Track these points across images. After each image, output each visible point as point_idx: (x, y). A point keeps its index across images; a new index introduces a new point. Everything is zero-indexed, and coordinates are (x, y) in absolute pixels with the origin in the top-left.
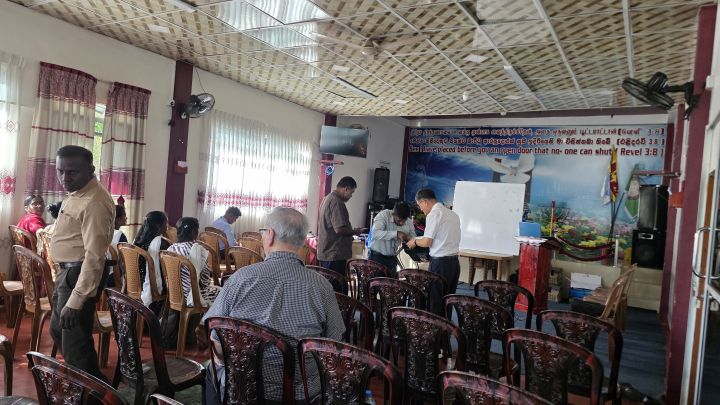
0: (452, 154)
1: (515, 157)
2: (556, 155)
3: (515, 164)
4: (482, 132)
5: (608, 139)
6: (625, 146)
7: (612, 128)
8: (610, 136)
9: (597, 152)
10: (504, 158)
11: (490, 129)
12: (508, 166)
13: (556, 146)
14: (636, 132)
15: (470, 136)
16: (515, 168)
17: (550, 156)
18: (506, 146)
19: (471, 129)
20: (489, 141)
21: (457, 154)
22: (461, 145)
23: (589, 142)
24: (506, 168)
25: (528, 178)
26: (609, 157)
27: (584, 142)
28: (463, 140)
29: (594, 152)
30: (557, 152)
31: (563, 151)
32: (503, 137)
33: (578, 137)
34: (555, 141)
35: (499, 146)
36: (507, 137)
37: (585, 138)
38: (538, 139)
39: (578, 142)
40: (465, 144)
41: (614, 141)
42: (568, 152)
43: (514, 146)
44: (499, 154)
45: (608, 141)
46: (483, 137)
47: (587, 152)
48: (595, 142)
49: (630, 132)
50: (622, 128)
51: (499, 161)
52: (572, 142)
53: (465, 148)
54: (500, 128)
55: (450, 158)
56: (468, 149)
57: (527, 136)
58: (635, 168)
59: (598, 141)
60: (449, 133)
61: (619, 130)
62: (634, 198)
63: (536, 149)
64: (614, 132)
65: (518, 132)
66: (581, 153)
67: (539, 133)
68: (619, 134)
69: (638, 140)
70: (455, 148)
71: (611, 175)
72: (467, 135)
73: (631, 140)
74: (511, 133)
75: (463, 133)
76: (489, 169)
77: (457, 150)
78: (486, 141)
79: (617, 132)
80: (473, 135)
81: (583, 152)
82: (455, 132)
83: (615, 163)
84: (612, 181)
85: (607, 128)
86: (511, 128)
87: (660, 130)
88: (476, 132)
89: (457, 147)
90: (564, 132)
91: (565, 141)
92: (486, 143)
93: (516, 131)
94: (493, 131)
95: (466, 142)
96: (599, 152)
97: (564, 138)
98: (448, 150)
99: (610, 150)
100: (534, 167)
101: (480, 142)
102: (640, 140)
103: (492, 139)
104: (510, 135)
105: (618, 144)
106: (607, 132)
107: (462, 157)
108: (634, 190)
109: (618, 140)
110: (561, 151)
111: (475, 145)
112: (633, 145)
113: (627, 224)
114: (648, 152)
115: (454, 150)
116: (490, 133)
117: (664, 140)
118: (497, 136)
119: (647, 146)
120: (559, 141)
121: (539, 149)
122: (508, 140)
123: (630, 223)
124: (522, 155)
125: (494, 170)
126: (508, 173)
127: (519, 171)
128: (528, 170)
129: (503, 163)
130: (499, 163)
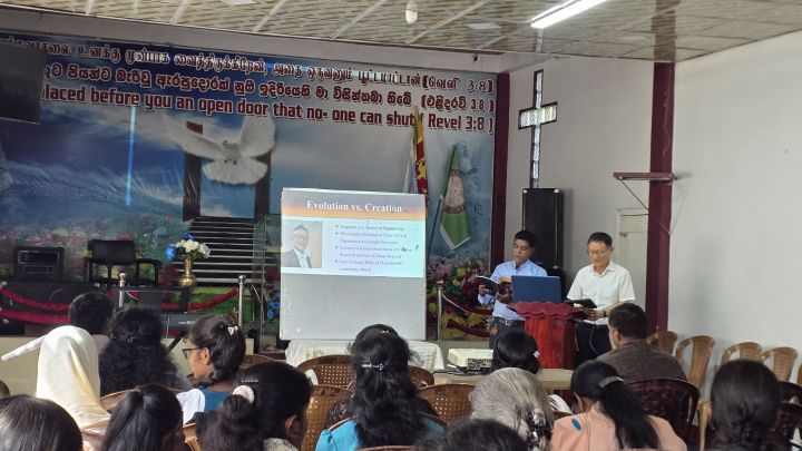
1: (231, 121)
2: (315, 122)
3: (234, 138)
4: (151, 57)
5: (407, 95)
6: (434, 111)
7: (413, 74)
8: (410, 88)
9: (389, 118)
10: (207, 124)
11: (172, 51)
12: (219, 141)
13: (315, 102)
14: (452, 85)
15: (123, 63)
16: (234, 147)
17: (304, 122)
18: (210, 94)
19: (123, 47)
20: (171, 80)
21: (89, 105)
22: (100, 84)
23: (375, 97)
24: (212, 145)
25: (261, 169)
26: (409, 130)
27: (366, 98)
28: (104, 73)
29: (384, 120)
30: (317, 114)
31: (330, 115)
32: (202, 74)
33: (355, 86)
34: (313, 92)
35: (196, 94)
36: (211, 73)
37: (368, 89)
38: (280, 86)
39: (356, 96)
40: (112, 83)
41: (416, 100)
42: (339, 116)
43: (229, 95)
44: (196, 113)
45: (407, 99)
46: (155, 68)
47: (373, 118)
48: (385, 98)
49: (442, 84)
50: (430, 74)
51: (197, 128)
52: (344, 95)
53: (112, 94)
54: (195, 53)
55: (71, 116)
56: (117, 95)
57: (257, 76)
58: (454, 154)
59: (389, 97)
60: (66, 50)
61: (425, 78)
62: (457, 210)
63: (276, 106)
64: (416, 81)
65: (236, 66)
66: (362, 120)
67: (281, 71)
68: (425, 86)
69: (455, 100)
70: (83, 91)
71: (417, 167)
72: (115, 61)
73: (444, 99)
74: (220, 65)
75: (103, 55)
76: (174, 148)
77: (88, 96)
78: (163, 79)
79: (421, 82)
80: (128, 61)
81: (365, 118)
82: (81, 50)
83: (422, 144)
84: (419, 177)
85: (405, 74)
86: (220, 55)
87: (487, 83)
88: (138, 57)
89: (89, 89)
90: (329, 75)
91: (331, 93)
92: (163, 84)
93: (231, 63)
94: (177, 57)
95: (113, 77)
96: (393, 119)
97: (329, 86)
98: (65, 95)
99: (412, 116)
100: (275, 147)
101: (148, 81)
102: (458, 100)
103: (176, 77)
104: (218, 70)
105: (423, 106)
106: (404, 80)
107: (103, 117)
108: (456, 195)
109: (424, 97)
110: (325, 114)
111: (137, 88)
112: (448, 108)
113: (445, 259)
114: (470, 123)
115: (81, 95)
116: (172, 60)
117: (492, 102)
118: (188, 71)
119: (469, 112)
120: (321, 92)
121: (282, 107)
122: (215, 81)
123: (449, 257)
124: (247, 118)
125: (185, 149)
126: (219, 156)
127: (243, 154)
128: (262, 152)
129: (205, 135)
130: (198, 135)
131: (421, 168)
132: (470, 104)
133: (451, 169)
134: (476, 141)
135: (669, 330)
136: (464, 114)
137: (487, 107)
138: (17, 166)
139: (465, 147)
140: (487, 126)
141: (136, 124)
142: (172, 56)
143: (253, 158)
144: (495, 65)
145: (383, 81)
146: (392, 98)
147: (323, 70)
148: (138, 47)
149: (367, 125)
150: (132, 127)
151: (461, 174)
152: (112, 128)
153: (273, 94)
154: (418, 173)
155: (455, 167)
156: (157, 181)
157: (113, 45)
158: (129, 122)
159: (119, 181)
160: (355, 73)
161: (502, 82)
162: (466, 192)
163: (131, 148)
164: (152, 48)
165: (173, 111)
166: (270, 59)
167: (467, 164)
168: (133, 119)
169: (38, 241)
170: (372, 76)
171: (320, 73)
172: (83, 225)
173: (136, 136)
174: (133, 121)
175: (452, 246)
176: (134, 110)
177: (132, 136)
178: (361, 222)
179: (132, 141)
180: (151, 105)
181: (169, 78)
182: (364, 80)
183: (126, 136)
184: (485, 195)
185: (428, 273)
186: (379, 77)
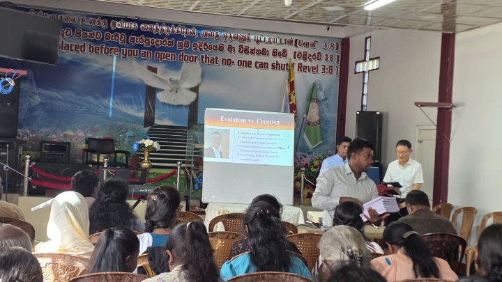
0: (81, 55)
1: (175, 66)
2: (227, 67)
3: (176, 76)
4: (126, 25)
5: (285, 51)
6: (301, 61)
7: (288, 38)
8: (287, 47)
9: (273, 65)
10: (160, 67)
11: (139, 22)
12: (167, 78)
13: (227, 55)
14: (313, 45)
15: (109, 29)
16: (176, 82)
17: (220, 67)
18: (162, 49)
19: (110, 19)
20: (138, 40)
21: (87, 54)
22: (95, 41)
23: (264, 52)
24: (162, 80)
25: (193, 96)
26: (285, 73)
27: (258, 52)
28: (97, 35)
29: (270, 66)
30: (228, 62)
31: (236, 63)
32: (157, 36)
33: (252, 45)
34: (226, 48)
35: (153, 48)
36: (163, 36)
37: (260, 47)
38: (205, 44)
39: (253, 51)
40: (102, 41)
41: (290, 55)
42: (242, 63)
43: (174, 50)
44: (153, 61)
45: (284, 54)
46: (129, 32)
47: (263, 65)
48: (271, 53)
49: (307, 45)
50: (299, 38)
51: (154, 70)
52: (245, 50)
53: (102, 48)
54: (153, 23)
55: (76, 61)
56: (105, 49)
57: (191, 38)
58: (314, 88)
59: (274, 52)
60: (74, 20)
61: (296, 40)
62: (314, 124)
63: (202, 57)
64: (290, 42)
65: (178, 31)
66: (256, 67)
67: (206, 35)
68: (296, 45)
69: (314, 55)
70: (84, 46)
71: (290, 96)
72: (104, 27)
73: (308, 53)
74: (168, 31)
75: (97, 23)
76: (139, 81)
77: (87, 49)
78: (133, 39)
79: (294, 43)
80: (112, 28)
81: (258, 65)
82: (83, 20)
83: (293, 81)
84: (291, 103)
85: (284, 38)
86: (169, 25)
87: (335, 44)
88: (118, 25)
89: (88, 44)
90: (236, 38)
91: (237, 49)
92: (134, 41)
93: (176, 30)
94: (142, 25)
95: (103, 38)
96: (275, 66)
97: (236, 45)
98: (73, 48)
99: (287, 64)
100: (201, 82)
101: (124, 40)
102: (317, 55)
103: (142, 38)
104: (167, 34)
105: (295, 58)
106: (283, 42)
107: (97, 62)
108: (314, 115)
109: (295, 52)
110: (233, 62)
111: (117, 44)
112: (310, 60)
113: (306, 154)
114: (324, 69)
115: (83, 48)
116: (139, 28)
117: (338, 56)
118: (149, 34)
119: (323, 62)
120: (231, 49)
121: (206, 57)
122: (165, 41)
123: (309, 153)
124: (185, 64)
125: (146, 83)
126: (167, 87)
127: (182, 87)
128: (193, 85)
129: (159, 74)
130: (154, 74)
131: (292, 97)
132: (324, 57)
133: (311, 98)
134: (328, 81)
135: (448, 202)
136: (320, 64)
137: (335, 59)
138: (43, 91)
139: (320, 84)
140: (335, 72)
141: (116, 67)
142: (139, 24)
143: (188, 89)
144: (341, 33)
145: (270, 42)
146: (275, 53)
147: (232, 35)
148: (118, 19)
149: (259, 70)
150: (114, 68)
151: (318, 101)
152: (102, 69)
153: (201, 49)
154: (290, 100)
155: (314, 97)
156: (129, 102)
157: (103, 18)
158: (112, 65)
159: (105, 102)
160: (252, 37)
161: (345, 44)
162: (320, 113)
163: (113, 82)
164: (127, 20)
165: (139, 59)
166: (199, 28)
167: (321, 95)
168: (114, 64)
169: (55, 137)
170: (263, 39)
171: (231, 36)
172: (83, 129)
173: (116, 74)
174: (115, 65)
175: (311, 147)
176: (115, 58)
177: (114, 74)
178: (254, 130)
179: (113, 77)
180: (126, 55)
181: (137, 39)
182: (258, 42)
183: (110, 74)
184: (332, 115)
185: (295, 163)
186: (267, 40)
